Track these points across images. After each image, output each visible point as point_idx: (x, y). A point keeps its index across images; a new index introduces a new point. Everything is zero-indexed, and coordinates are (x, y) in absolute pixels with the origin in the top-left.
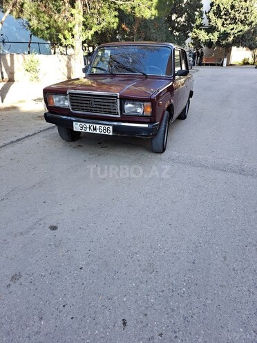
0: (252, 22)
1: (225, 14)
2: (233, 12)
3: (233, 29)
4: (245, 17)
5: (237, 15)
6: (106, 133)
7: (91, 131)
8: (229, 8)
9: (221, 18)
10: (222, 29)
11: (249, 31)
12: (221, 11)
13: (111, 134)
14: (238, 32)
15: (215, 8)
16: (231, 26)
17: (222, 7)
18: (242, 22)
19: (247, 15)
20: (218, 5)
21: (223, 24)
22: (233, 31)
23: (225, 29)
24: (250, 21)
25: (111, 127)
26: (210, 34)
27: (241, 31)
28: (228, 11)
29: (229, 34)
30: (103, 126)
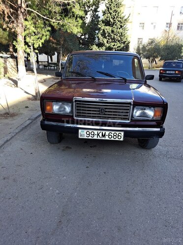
0: (125, 42)
1: (108, 36)
2: (113, 35)
3: (114, 45)
4: (121, 38)
5: (116, 37)
6: (117, 139)
7: (99, 138)
8: (110, 32)
9: (106, 38)
10: (108, 45)
11: (124, 47)
12: (105, 34)
13: (122, 139)
14: (118, 47)
15: (101, 31)
16: (113, 44)
17: (106, 31)
18: (119, 41)
19: (122, 37)
20: (104, 30)
21: (107, 42)
22: (114, 47)
23: (109, 45)
24: (124, 41)
25: (122, 133)
26: (100, 48)
27: (119, 47)
28: (110, 34)
29: (113, 48)
30: (113, 132)
